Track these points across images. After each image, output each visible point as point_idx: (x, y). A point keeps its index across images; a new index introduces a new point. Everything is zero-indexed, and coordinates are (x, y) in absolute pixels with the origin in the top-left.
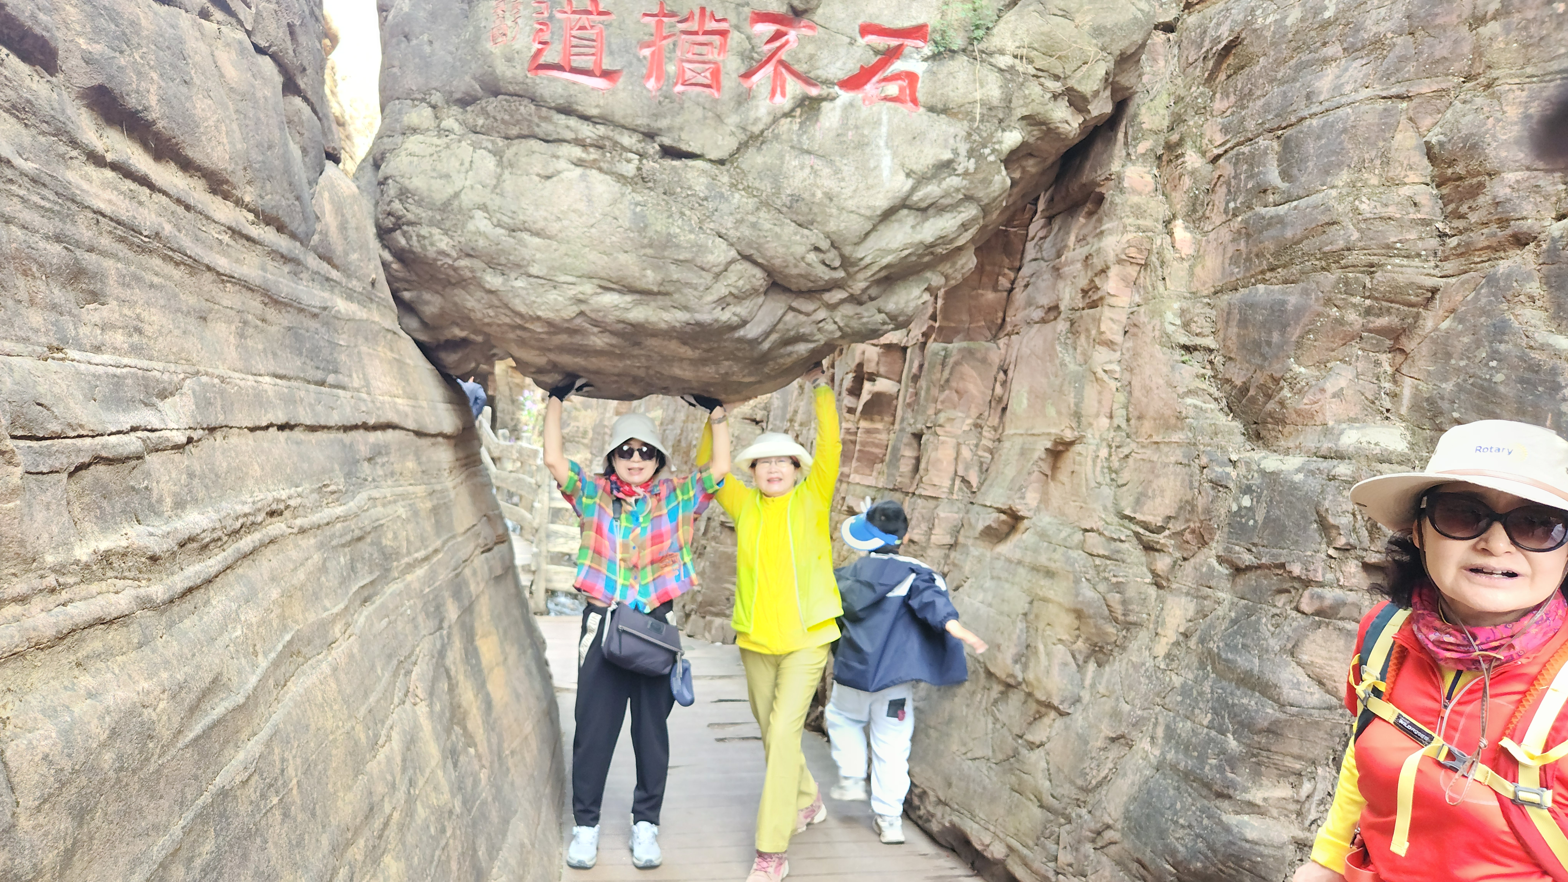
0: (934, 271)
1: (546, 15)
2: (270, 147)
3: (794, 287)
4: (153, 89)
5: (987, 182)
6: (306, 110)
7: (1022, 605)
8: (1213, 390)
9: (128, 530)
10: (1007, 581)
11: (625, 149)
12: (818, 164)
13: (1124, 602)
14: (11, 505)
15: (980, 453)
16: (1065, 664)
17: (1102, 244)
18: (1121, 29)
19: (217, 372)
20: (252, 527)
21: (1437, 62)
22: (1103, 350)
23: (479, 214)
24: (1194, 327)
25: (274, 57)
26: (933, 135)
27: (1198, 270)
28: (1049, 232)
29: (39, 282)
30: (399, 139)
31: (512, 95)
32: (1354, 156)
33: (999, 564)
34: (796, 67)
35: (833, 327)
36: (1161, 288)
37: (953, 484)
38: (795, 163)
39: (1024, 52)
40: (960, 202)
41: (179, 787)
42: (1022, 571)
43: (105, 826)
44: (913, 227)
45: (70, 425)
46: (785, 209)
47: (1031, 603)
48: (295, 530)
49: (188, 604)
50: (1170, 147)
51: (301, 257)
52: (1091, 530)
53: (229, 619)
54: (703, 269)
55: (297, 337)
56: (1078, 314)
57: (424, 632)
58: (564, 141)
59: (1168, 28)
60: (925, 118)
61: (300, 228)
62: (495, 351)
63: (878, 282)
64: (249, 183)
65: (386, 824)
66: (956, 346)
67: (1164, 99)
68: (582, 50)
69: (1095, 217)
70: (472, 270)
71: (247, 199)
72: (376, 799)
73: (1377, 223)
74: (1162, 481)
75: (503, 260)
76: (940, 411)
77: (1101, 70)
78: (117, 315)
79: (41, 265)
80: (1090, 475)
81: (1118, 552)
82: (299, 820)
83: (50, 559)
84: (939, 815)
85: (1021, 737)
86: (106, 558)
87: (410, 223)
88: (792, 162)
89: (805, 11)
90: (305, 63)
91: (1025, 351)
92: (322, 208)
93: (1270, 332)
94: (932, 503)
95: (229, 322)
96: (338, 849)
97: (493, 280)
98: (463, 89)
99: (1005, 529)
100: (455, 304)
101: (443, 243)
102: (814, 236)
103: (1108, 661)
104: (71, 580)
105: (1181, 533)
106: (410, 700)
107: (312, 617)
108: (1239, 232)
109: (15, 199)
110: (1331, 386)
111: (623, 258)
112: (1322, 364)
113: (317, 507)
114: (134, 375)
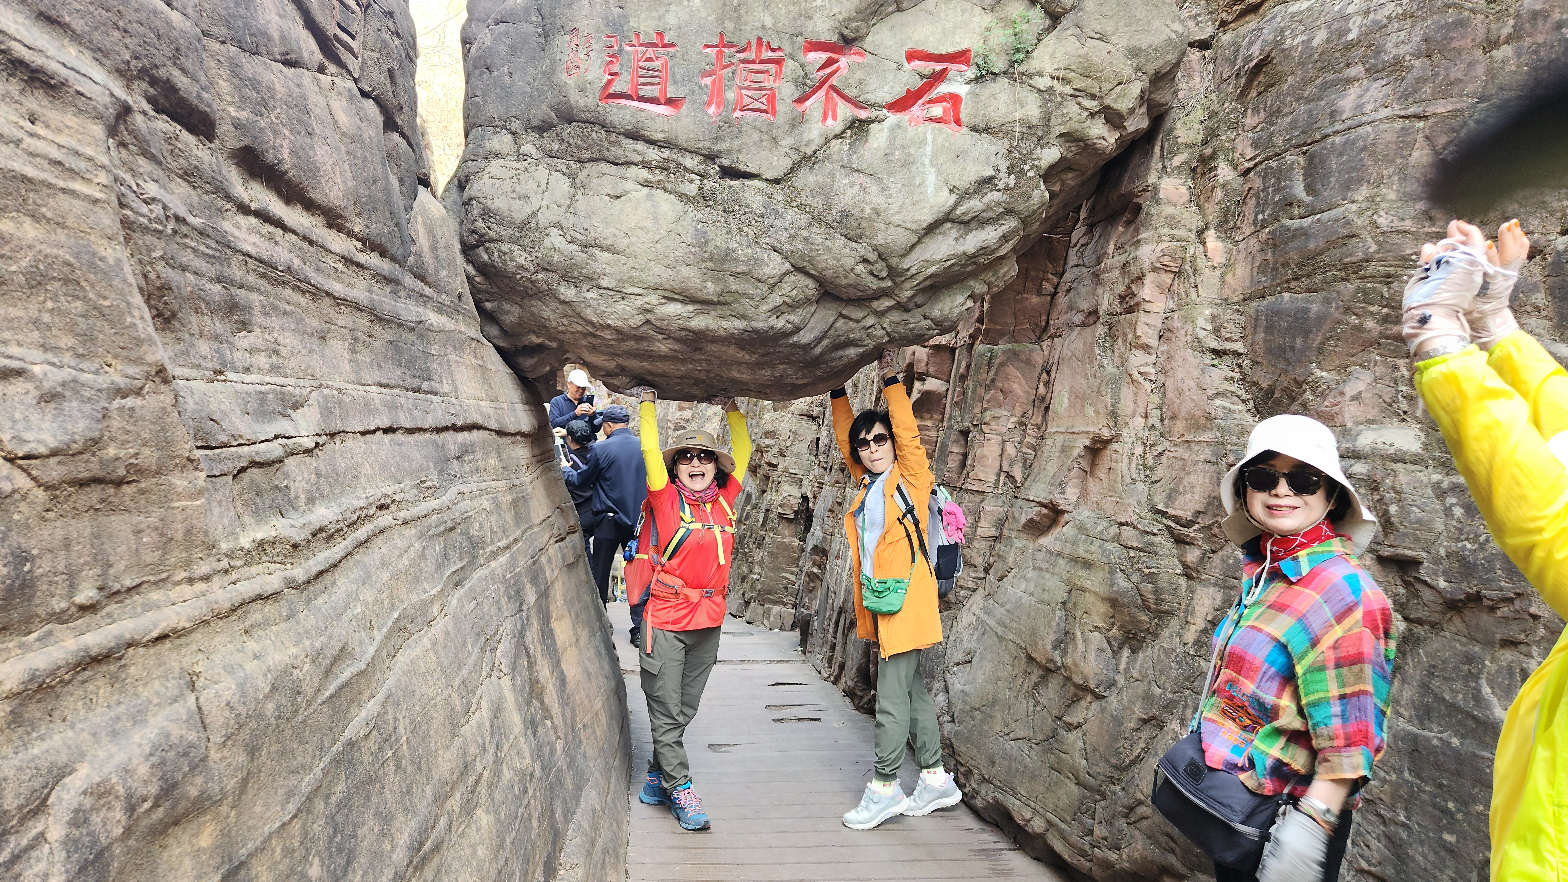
0: (977, 280)
1: (616, 48)
2: (374, 182)
3: (844, 296)
4: (285, 143)
5: (1027, 196)
6: (403, 143)
7: (1061, 594)
8: (1241, 392)
9: (275, 522)
10: (1048, 571)
11: (687, 170)
12: (867, 181)
13: (1156, 592)
14: (198, 503)
15: (1024, 450)
16: (1102, 650)
17: (1138, 253)
18: (1155, 50)
19: (335, 385)
20: (364, 519)
21: (1452, 83)
22: (1139, 353)
23: (554, 232)
24: (1223, 332)
25: (376, 100)
26: (975, 153)
27: (1229, 278)
28: (1091, 239)
29: (206, 317)
30: (481, 163)
31: (584, 122)
32: (1373, 171)
33: (1040, 555)
34: (846, 92)
35: (882, 332)
36: (1194, 295)
37: (998, 480)
38: (846, 181)
39: (1061, 73)
40: (1001, 216)
41: (319, 735)
42: (1061, 562)
43: (269, 762)
44: (956, 239)
45: (233, 436)
46: (835, 225)
47: (1070, 592)
48: (400, 522)
49: (319, 585)
50: (1204, 160)
51: (400, 277)
52: (1126, 524)
53: (351, 599)
54: (759, 281)
55: (398, 350)
56: (1116, 318)
57: (506, 614)
58: (633, 164)
59: (1204, 45)
60: (968, 137)
61: (398, 251)
62: (568, 355)
63: (923, 291)
64: (358, 215)
65: (478, 782)
66: (1001, 347)
67: (1199, 114)
68: (648, 80)
69: (1133, 226)
70: (548, 283)
71: (357, 229)
72: (469, 758)
73: (1394, 236)
74: (1192, 478)
75: (576, 274)
76: (986, 410)
77: (1136, 89)
78: (260, 340)
79: (208, 304)
80: (1126, 472)
81: (1151, 544)
82: (408, 771)
83: (224, 546)
84: (983, 792)
85: (1060, 719)
86: (261, 545)
87: (492, 241)
88: (843, 180)
89: (855, 39)
90: (402, 102)
91: (1067, 353)
92: (416, 231)
93: (1294, 338)
94: (978, 498)
95: (343, 340)
96: (440, 799)
97: (567, 292)
98: (540, 117)
99: (1047, 522)
100: (532, 314)
101: (522, 258)
102: (863, 249)
103: (1141, 648)
104: (238, 563)
105: (1209, 527)
106: (495, 674)
107: (415, 598)
108: (1266, 242)
109: (189, 250)
110: (1350, 389)
111: (685, 271)
112: (1342, 369)
113: (416, 501)
114: (274, 391)
